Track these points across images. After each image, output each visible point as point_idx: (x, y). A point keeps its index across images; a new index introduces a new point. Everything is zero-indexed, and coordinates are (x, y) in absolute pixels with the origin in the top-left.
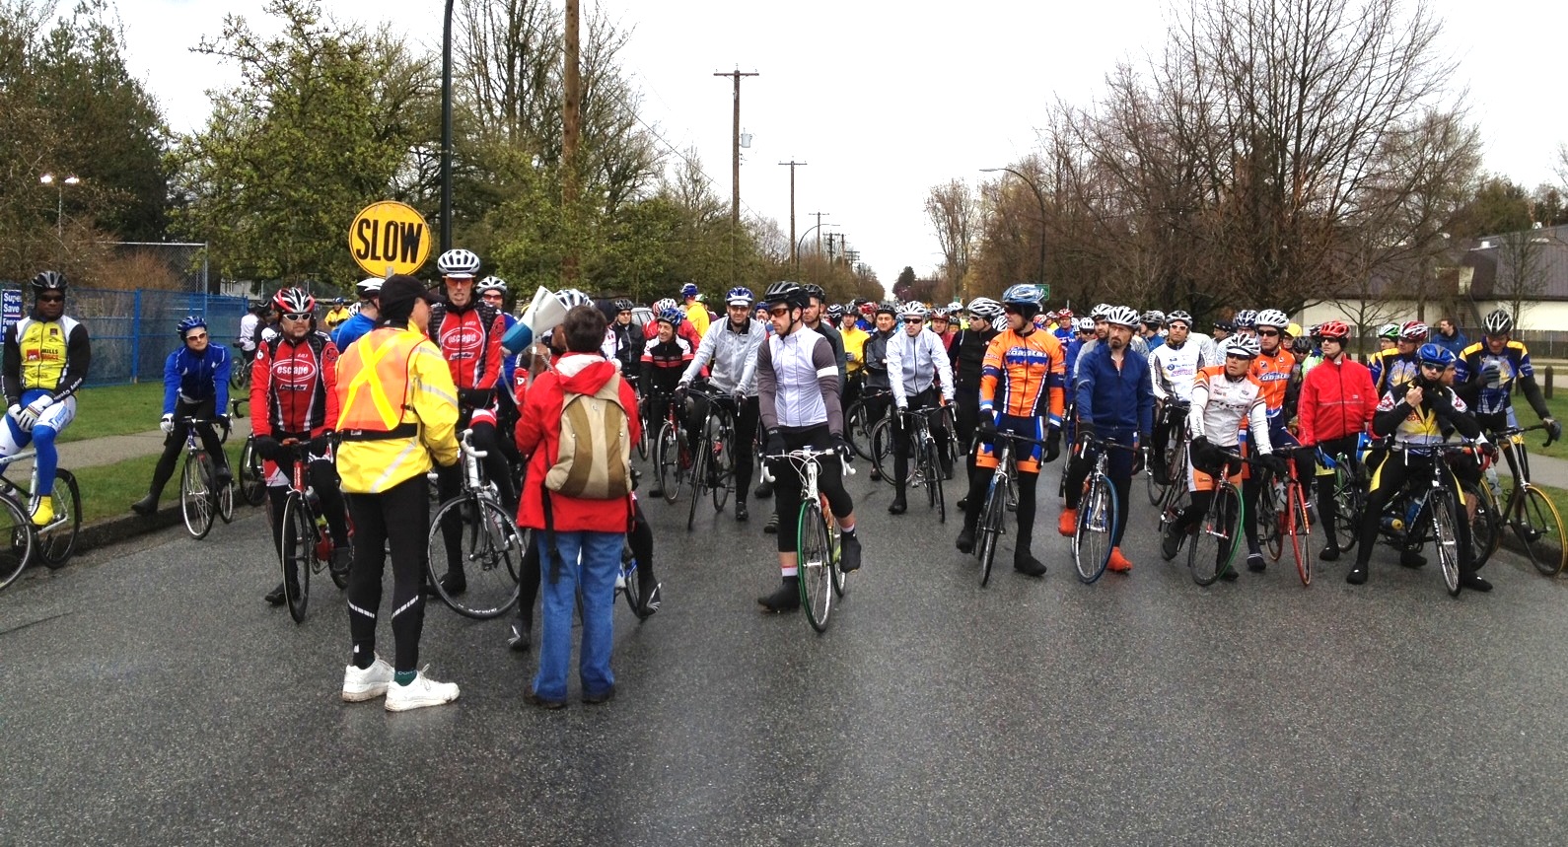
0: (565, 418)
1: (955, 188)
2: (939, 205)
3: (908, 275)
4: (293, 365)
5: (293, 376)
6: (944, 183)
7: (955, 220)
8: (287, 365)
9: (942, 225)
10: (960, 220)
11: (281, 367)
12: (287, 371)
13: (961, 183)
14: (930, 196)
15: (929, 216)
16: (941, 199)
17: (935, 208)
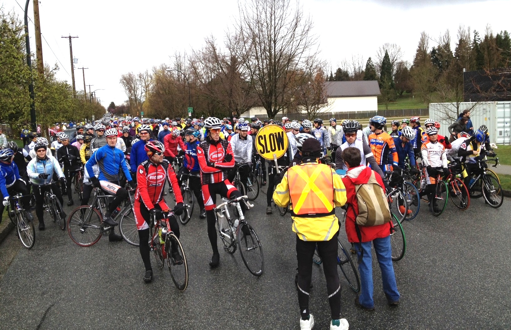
0: (358, 195)
1: (130, 75)
2: (125, 81)
3: (112, 105)
4: (157, 175)
5: (157, 180)
6: (126, 74)
7: (131, 86)
8: (154, 175)
9: (126, 87)
10: (133, 86)
11: (151, 176)
12: (154, 178)
13: (131, 74)
14: (122, 78)
15: (121, 84)
16: (125, 79)
17: (123, 82)
